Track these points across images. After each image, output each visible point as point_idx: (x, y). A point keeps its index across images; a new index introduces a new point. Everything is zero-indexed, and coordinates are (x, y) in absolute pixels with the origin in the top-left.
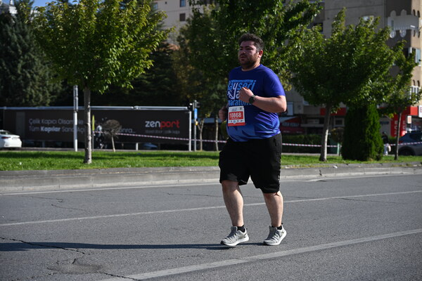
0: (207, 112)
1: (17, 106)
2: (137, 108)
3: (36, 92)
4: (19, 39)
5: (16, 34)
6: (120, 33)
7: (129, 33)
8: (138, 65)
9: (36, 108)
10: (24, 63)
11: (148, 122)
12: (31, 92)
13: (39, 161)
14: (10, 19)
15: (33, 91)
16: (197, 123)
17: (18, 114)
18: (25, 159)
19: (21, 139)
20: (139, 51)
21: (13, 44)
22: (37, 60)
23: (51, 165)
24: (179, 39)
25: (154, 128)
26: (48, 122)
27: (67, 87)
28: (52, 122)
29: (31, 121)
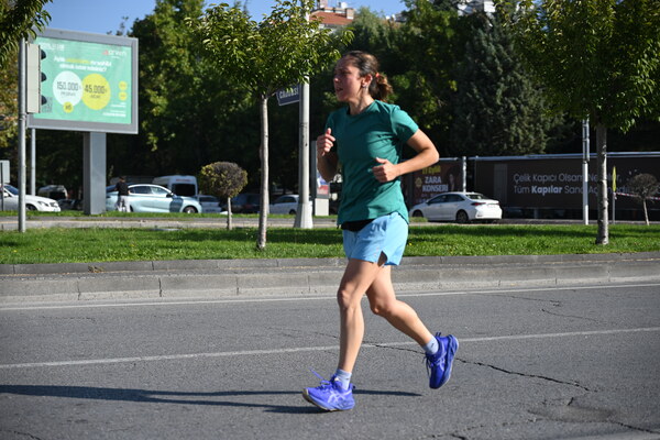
1: (495, 153)
3: (524, 132)
4: (498, 50)
5: (495, 44)
6: (653, 34)
9: (525, 157)
10: (507, 88)
12: (517, 132)
13: (525, 240)
14: (485, 21)
15: (520, 131)
17: (497, 167)
18: (503, 238)
19: (501, 206)
21: (489, 59)
22: (526, 82)
23: (544, 247)
26: (543, 179)
27: (573, 123)
28: (549, 178)
29: (517, 178)
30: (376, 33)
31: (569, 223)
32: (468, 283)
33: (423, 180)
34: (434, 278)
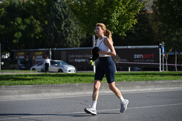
0: (170, 49)
1: (62, 47)
2: (129, 47)
3: (72, 40)
4: (62, 10)
5: (61, 8)
6: (118, 4)
7: (123, 4)
8: (129, 22)
9: (72, 49)
10: (65, 24)
11: (136, 55)
12: (69, 40)
13: (74, 78)
15: (70, 39)
16: (164, 55)
17: (62, 52)
18: (65, 78)
20: (129, 14)
21: (59, 13)
22: (72, 21)
23: (80, 81)
24: (153, 7)
25: (139, 59)
26: (79, 56)
27: (89, 36)
28: (81, 56)
29: (70, 56)
30: (18, 3)
31: (89, 72)
32: (53, 94)
33: (36, 57)
34: (40, 92)
